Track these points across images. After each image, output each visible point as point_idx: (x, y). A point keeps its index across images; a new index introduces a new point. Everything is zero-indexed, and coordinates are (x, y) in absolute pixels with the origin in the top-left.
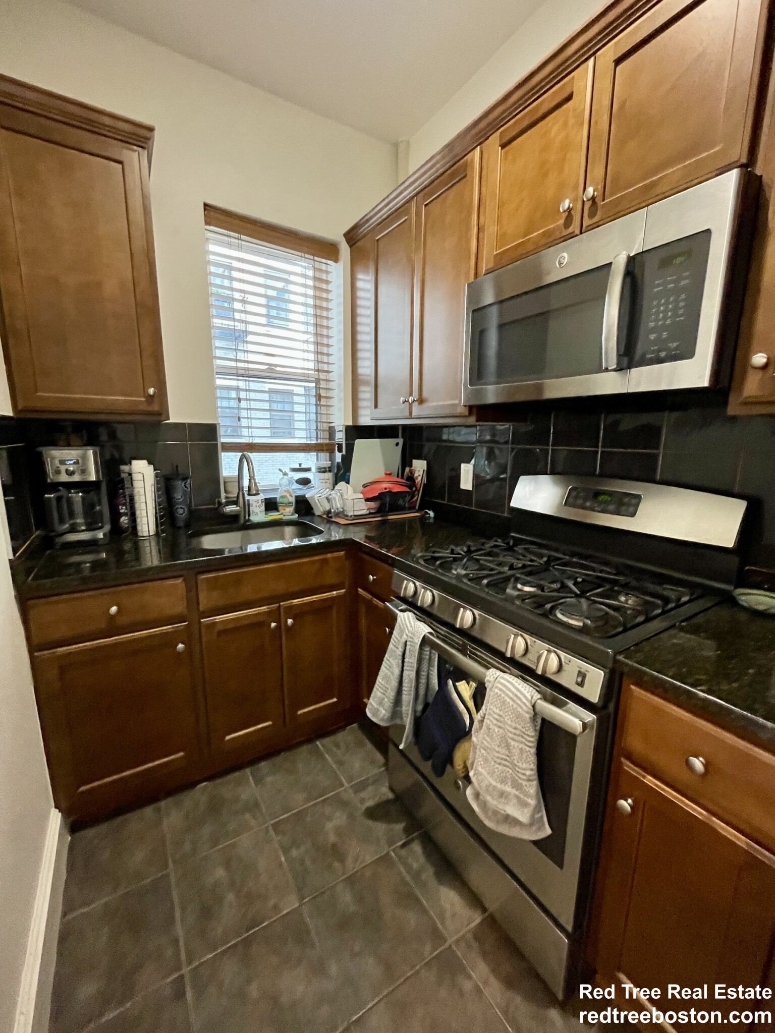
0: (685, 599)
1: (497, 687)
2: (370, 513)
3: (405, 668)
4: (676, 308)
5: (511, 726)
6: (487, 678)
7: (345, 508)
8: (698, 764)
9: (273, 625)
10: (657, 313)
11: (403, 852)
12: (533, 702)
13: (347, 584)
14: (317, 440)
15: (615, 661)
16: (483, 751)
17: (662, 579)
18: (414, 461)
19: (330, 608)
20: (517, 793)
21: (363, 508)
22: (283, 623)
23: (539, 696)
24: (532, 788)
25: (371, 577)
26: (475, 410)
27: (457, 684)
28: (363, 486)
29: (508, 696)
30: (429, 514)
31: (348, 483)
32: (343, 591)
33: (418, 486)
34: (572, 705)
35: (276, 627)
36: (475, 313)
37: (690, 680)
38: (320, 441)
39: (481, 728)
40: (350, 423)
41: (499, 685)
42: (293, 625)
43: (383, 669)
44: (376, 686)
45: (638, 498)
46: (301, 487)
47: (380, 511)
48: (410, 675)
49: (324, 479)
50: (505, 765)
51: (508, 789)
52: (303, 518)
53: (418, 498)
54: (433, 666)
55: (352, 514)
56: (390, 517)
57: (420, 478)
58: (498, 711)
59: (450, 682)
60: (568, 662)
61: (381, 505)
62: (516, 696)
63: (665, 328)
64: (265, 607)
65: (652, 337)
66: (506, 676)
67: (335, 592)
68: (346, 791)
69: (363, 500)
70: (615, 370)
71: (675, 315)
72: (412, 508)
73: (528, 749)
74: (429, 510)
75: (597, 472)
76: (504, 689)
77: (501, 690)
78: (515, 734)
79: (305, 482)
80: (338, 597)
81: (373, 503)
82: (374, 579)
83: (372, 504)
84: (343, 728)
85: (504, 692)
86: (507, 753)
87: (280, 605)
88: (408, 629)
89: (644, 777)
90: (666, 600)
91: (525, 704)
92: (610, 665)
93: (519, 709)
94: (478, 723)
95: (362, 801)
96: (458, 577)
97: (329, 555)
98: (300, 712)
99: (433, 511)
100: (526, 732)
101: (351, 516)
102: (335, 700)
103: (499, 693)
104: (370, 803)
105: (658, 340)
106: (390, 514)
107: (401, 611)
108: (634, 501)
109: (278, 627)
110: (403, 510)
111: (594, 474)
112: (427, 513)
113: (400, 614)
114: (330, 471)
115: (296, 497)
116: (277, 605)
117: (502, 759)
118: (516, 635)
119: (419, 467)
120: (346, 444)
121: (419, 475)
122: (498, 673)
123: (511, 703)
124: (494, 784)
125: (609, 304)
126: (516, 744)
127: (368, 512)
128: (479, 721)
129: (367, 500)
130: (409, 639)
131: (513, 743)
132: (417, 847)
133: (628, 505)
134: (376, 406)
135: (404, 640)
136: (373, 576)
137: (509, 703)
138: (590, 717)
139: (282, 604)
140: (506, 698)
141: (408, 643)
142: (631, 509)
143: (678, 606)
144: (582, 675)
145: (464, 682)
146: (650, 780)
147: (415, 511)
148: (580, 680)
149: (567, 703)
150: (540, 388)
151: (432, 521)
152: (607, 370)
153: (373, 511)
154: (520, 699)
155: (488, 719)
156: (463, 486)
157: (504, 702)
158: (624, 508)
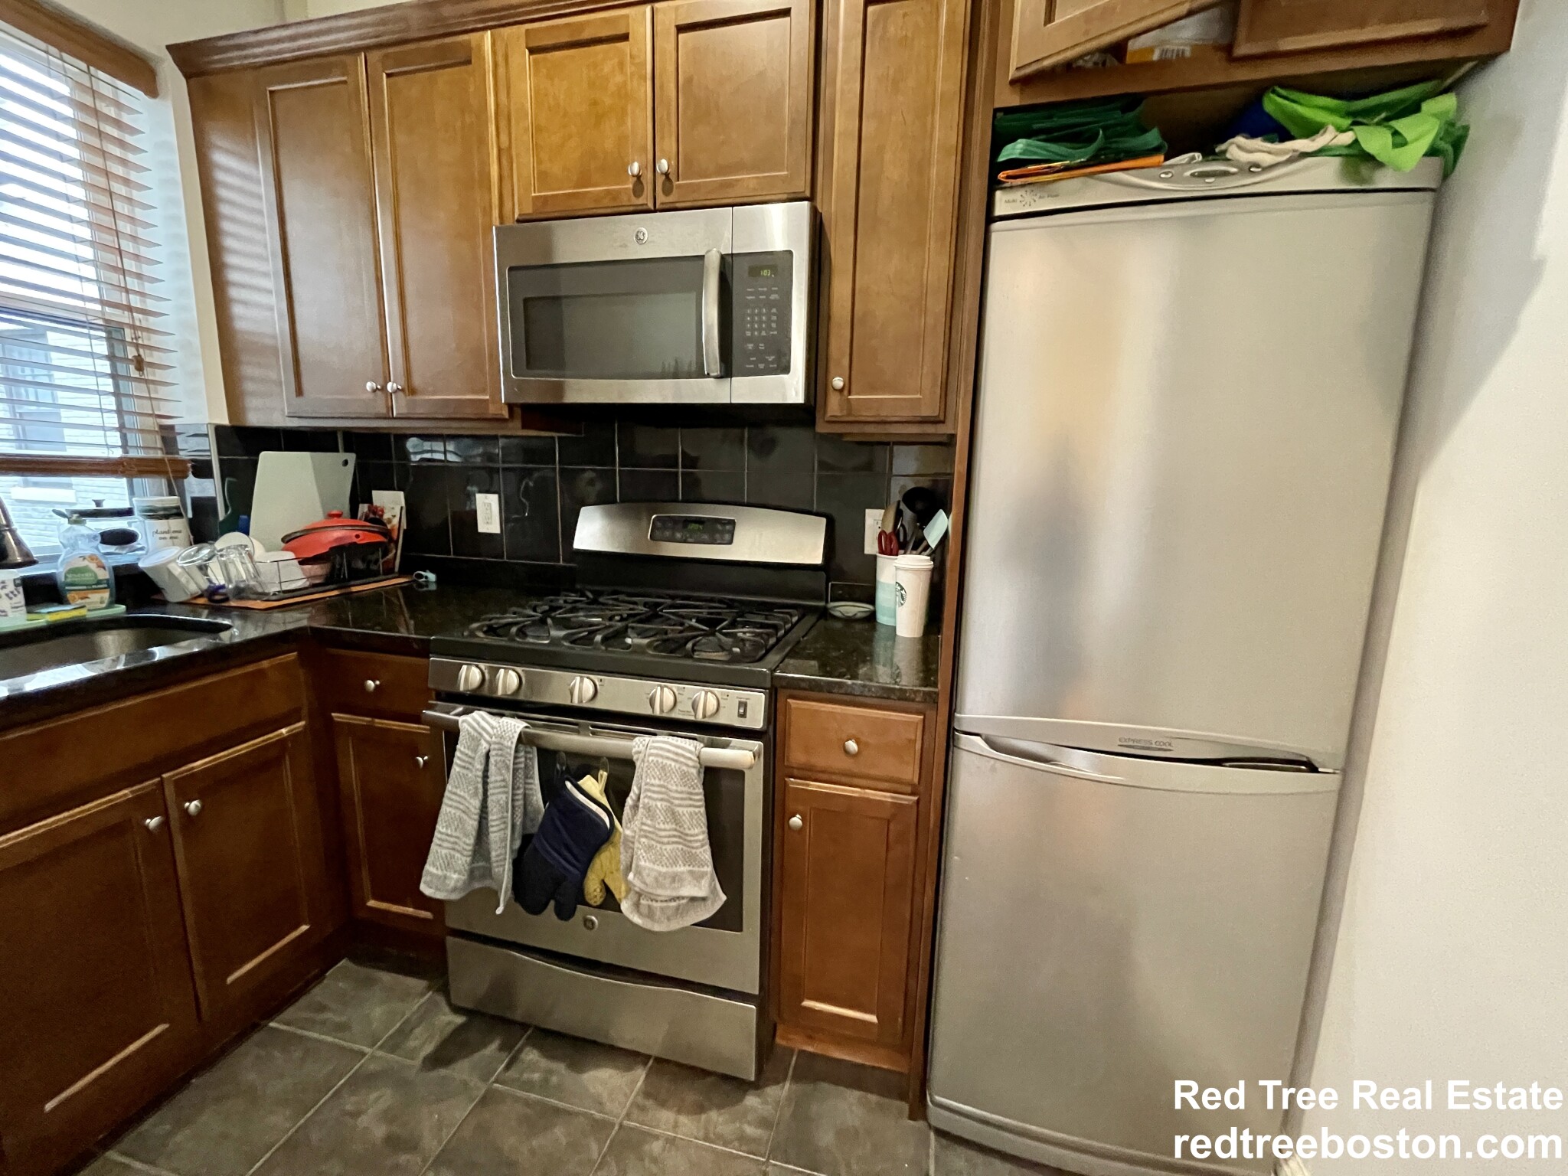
0: (795, 619)
1: (651, 755)
2: (314, 586)
3: (490, 792)
4: (769, 321)
5: (677, 791)
6: (634, 750)
7: (262, 579)
8: (852, 745)
9: (153, 823)
10: (752, 322)
11: (512, 1073)
12: (697, 752)
13: (305, 712)
14: (126, 452)
15: (773, 678)
16: (643, 840)
17: (768, 608)
18: (375, 493)
19: (278, 760)
20: (691, 868)
21: (296, 577)
22: (174, 814)
23: (702, 745)
24: (706, 854)
25: (371, 684)
26: (518, 411)
27: (579, 783)
28: (283, 540)
29: (668, 758)
30: (426, 577)
31: (247, 532)
32: (302, 723)
33: (395, 536)
34: (735, 741)
35: (161, 825)
36: (513, 273)
37: (837, 674)
38: (133, 454)
39: (635, 814)
40: (225, 421)
41: (652, 751)
42: (201, 811)
43: (447, 810)
44: (435, 840)
45: (732, 523)
46: (112, 549)
47: (331, 579)
48: (498, 798)
49: (168, 532)
50: (673, 843)
51: (681, 869)
52: (146, 609)
53: (397, 554)
54: (532, 778)
55: (278, 589)
56: (354, 589)
57: (395, 521)
58: (657, 782)
59: (569, 785)
60: (726, 697)
61: (333, 567)
62: (677, 754)
63: (764, 340)
64: (126, 791)
65: (750, 346)
66: (658, 738)
67: (284, 731)
68: (375, 1057)
69: (296, 562)
70: (716, 377)
71: (769, 328)
72: (389, 572)
73: (697, 810)
74: (425, 571)
75: (680, 497)
76: (660, 752)
77: (657, 755)
78: (682, 799)
79: (124, 538)
80: (293, 737)
81: (316, 566)
82: (376, 686)
83: (317, 569)
84: (320, 977)
85: (662, 756)
86: (674, 826)
87: (162, 778)
88: (488, 733)
89: (808, 785)
90: (776, 628)
91: (690, 759)
92: (768, 685)
93: (685, 768)
94: (629, 811)
95: (411, 1054)
96: (555, 642)
97: (265, 664)
98: (230, 979)
99: (432, 571)
100: (694, 791)
101: (274, 594)
102: (304, 928)
103: (655, 759)
104: (429, 1048)
105: (756, 350)
106: (352, 583)
107: (459, 715)
108: (728, 527)
109: (165, 824)
110: (376, 576)
111: (676, 500)
112: (421, 576)
113: (461, 719)
114: (179, 515)
115: (116, 569)
116: (157, 779)
117: (669, 837)
118: (662, 688)
119: (391, 503)
120: (221, 462)
121: (394, 516)
122: (647, 738)
123: (673, 764)
124: (664, 870)
125: (706, 304)
126: (685, 810)
127: (308, 584)
128: (630, 808)
129: (303, 562)
130: (493, 746)
131: (680, 810)
132: (531, 1055)
133: (722, 532)
134: (299, 392)
135: (484, 751)
136: (374, 681)
137: (670, 765)
138: (757, 745)
139: (164, 776)
140: (665, 761)
141: (492, 753)
142: (727, 537)
143: (787, 632)
144: (743, 705)
145: (588, 776)
146: (814, 786)
147: (393, 575)
148: (742, 711)
149: (730, 742)
150: (559, 388)
151: (433, 587)
152: (708, 376)
153: (317, 581)
154: (683, 756)
155: (646, 797)
156: (483, 528)
157: (663, 768)
158: (717, 536)
